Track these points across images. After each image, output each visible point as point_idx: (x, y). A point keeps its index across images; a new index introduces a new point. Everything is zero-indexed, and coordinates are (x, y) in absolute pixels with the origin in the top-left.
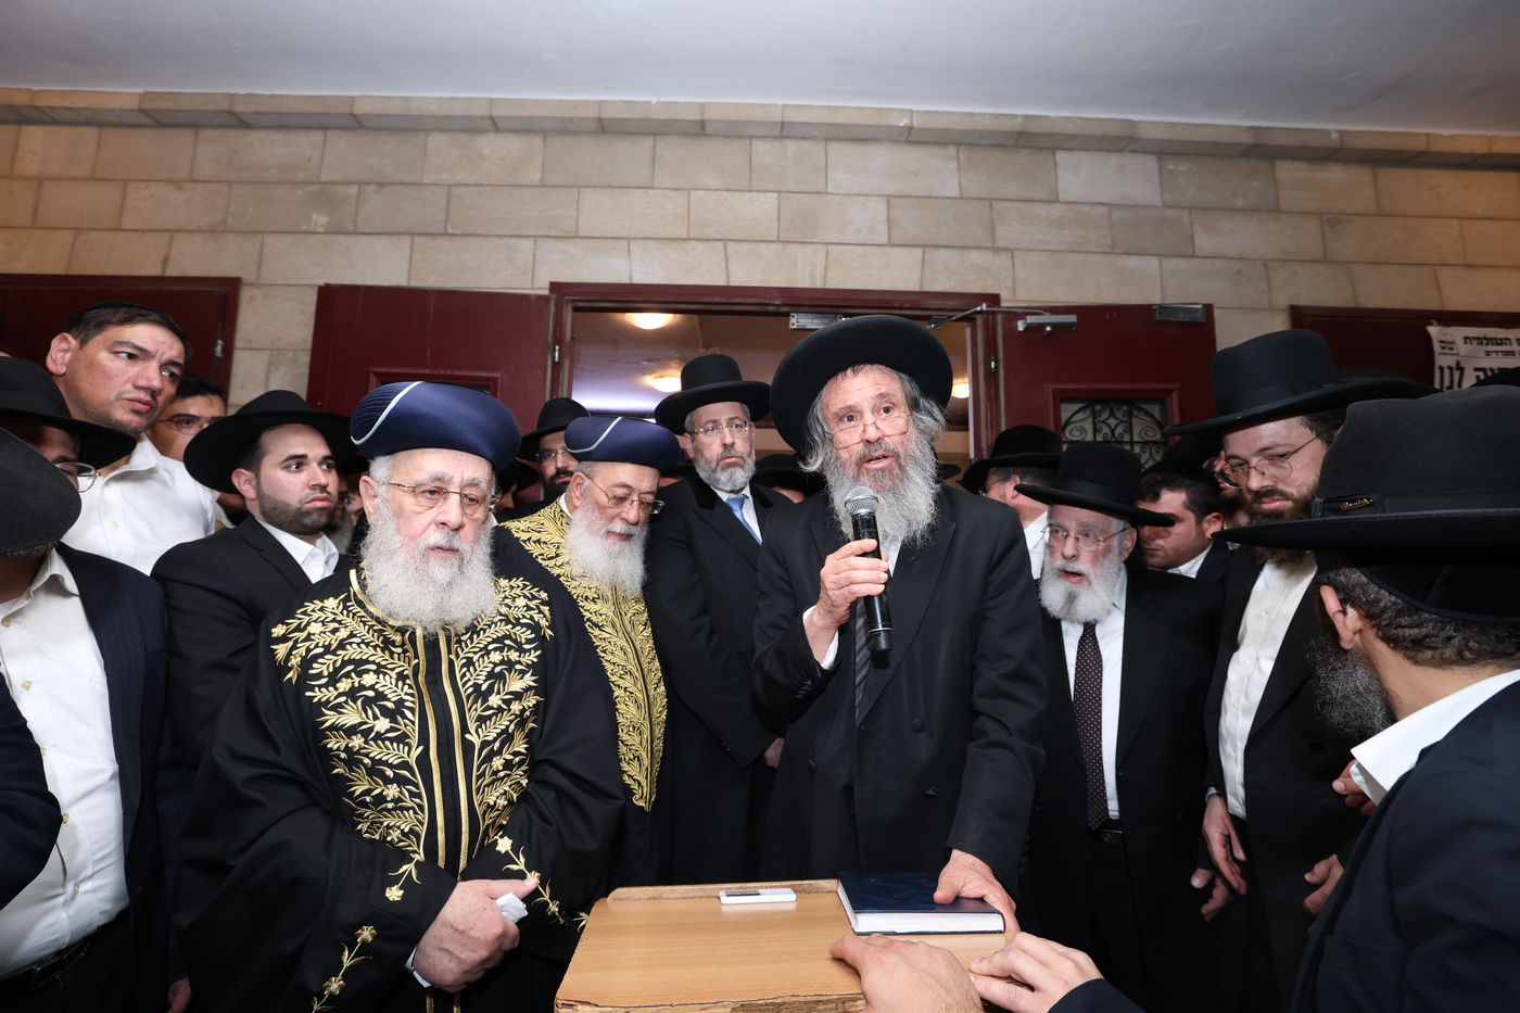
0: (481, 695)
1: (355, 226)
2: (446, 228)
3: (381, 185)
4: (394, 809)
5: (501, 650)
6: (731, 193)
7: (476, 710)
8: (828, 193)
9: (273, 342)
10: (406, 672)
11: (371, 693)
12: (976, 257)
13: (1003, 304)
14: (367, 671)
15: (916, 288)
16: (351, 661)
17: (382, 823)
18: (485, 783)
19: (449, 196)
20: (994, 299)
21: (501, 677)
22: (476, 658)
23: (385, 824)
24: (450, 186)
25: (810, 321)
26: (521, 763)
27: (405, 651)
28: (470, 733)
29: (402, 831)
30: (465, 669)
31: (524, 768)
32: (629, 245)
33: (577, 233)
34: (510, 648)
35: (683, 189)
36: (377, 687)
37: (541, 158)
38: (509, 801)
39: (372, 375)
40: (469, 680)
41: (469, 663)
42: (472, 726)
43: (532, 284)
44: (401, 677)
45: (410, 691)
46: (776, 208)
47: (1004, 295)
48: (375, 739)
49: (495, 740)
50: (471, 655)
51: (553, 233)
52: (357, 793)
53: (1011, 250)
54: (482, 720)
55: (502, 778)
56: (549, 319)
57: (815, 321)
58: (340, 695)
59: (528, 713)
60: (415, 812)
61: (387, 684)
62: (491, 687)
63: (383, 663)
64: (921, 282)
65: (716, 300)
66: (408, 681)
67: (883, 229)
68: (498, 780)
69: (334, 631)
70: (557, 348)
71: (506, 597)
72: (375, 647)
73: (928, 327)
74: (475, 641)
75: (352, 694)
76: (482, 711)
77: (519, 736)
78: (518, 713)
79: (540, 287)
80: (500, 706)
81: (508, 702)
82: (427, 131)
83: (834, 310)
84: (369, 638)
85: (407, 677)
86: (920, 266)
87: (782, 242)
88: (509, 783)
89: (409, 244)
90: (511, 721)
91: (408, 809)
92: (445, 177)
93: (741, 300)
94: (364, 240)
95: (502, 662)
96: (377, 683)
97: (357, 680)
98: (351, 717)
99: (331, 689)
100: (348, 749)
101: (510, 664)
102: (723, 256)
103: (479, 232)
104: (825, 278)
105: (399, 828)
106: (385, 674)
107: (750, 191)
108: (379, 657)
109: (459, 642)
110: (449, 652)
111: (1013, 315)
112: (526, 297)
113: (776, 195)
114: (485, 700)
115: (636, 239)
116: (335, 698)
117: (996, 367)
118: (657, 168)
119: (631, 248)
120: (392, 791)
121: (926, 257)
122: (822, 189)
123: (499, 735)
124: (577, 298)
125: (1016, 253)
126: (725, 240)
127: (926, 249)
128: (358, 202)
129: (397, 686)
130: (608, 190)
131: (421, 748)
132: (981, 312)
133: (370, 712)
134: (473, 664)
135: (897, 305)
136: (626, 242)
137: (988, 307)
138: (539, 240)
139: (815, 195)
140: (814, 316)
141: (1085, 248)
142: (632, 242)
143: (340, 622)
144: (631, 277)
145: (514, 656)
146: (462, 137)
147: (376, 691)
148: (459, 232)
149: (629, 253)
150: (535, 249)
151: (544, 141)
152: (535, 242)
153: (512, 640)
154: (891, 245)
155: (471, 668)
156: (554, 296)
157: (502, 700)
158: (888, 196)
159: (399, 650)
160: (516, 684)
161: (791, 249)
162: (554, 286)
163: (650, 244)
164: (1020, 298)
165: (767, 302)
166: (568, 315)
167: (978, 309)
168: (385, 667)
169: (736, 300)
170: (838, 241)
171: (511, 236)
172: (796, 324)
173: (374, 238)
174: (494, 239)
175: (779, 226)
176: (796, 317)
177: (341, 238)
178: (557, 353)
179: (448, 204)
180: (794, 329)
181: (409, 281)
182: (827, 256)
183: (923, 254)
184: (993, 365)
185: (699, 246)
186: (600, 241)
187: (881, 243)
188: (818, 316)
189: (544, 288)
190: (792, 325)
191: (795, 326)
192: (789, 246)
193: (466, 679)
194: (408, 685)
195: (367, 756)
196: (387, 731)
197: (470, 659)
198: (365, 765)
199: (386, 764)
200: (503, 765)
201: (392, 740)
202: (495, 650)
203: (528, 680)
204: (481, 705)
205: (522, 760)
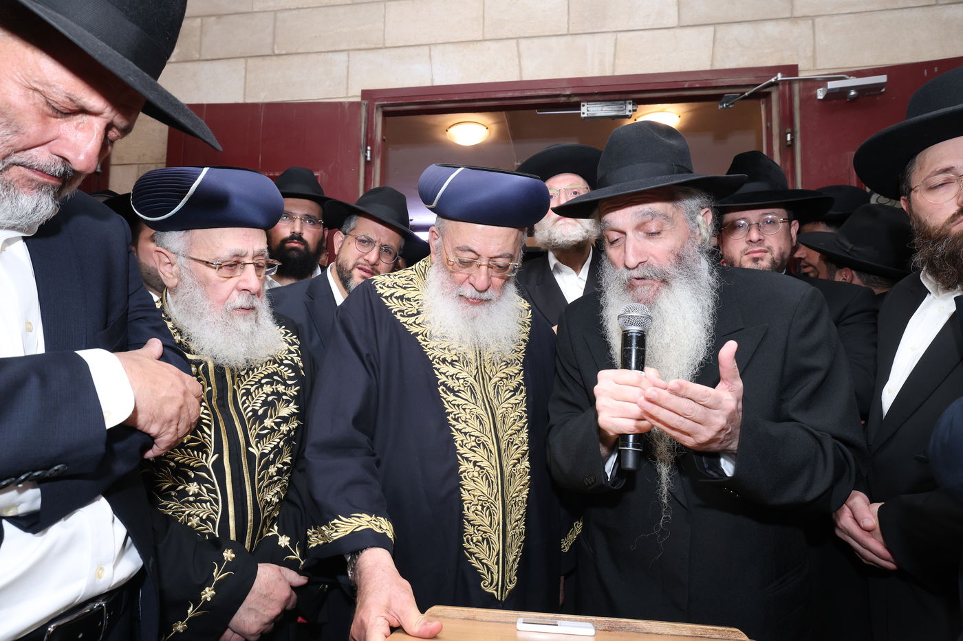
0: (258, 418)
1: (200, 55)
2: (273, 52)
3: (219, 16)
4: (195, 501)
5: (271, 384)
7: (255, 429)
9: (139, 157)
12: (770, 29)
13: (801, 74)
15: (706, 66)
17: (184, 512)
18: (265, 485)
19: (275, 20)
20: (791, 69)
21: (272, 405)
22: (253, 389)
23: (187, 512)
24: (276, 12)
25: (600, 109)
26: (288, 471)
27: (199, 380)
28: (252, 447)
29: (201, 518)
30: (245, 398)
31: (290, 475)
32: (430, 50)
33: (384, 43)
34: (278, 382)
38: (279, 499)
40: (249, 406)
41: (248, 393)
42: (253, 442)
43: (347, 94)
45: (206, 412)
47: (802, 65)
48: (179, 448)
49: (270, 452)
50: (249, 387)
51: (363, 46)
52: (164, 488)
53: (812, 18)
54: (260, 437)
55: (276, 482)
56: (361, 123)
57: (605, 108)
59: (293, 433)
60: (211, 505)
62: (265, 412)
64: (712, 61)
65: (510, 94)
66: (203, 404)
67: (673, 12)
68: (273, 483)
70: (369, 148)
73: (720, 107)
74: (251, 376)
76: (260, 430)
77: (286, 451)
78: (285, 433)
79: (352, 94)
80: (272, 427)
81: (278, 425)
83: (623, 96)
86: (712, 45)
87: (571, 35)
88: (280, 486)
89: (244, 66)
90: (281, 439)
91: (206, 502)
92: (271, 4)
93: (533, 94)
94: (207, 66)
95: (273, 393)
101: (278, 395)
102: (516, 54)
103: (299, 51)
104: (614, 65)
105: (198, 516)
109: (239, 376)
110: (234, 384)
112: (341, 103)
114: (262, 422)
115: (436, 44)
117: (792, 140)
119: (432, 53)
120: (193, 488)
121: (719, 35)
123: (273, 449)
124: (386, 102)
125: (817, 20)
126: (517, 38)
127: (717, 26)
128: (202, 32)
131: (216, 456)
132: (776, 84)
134: (251, 394)
135: (686, 86)
136: (427, 49)
137: (782, 77)
138: (351, 54)
140: (604, 103)
142: (433, 47)
144: (432, 80)
145: (281, 388)
148: (284, 52)
149: (430, 57)
150: (349, 61)
152: (349, 56)
153: (279, 376)
154: (681, 27)
156: (365, 102)
157: (274, 422)
160: (284, 412)
161: (581, 40)
162: (366, 94)
163: (447, 46)
164: (818, 68)
165: (558, 92)
166: (378, 119)
167: (773, 80)
169: (529, 94)
170: (626, 29)
171: (328, 52)
172: (586, 113)
173: (215, 63)
174: (315, 56)
175: (569, 20)
176: (586, 106)
177: (188, 66)
178: (369, 152)
179: (274, 28)
180: (585, 117)
181: (245, 98)
182: (616, 44)
183: (715, 31)
184: (789, 138)
185: (494, 46)
186: (407, 49)
187: (671, 26)
188: (608, 103)
189: (357, 96)
190: (584, 113)
191: (585, 115)
192: (578, 36)
193: (246, 405)
194: (205, 407)
195: (172, 460)
196: (189, 441)
197: (248, 390)
198: (170, 466)
199: (188, 466)
200: (276, 472)
201: (193, 449)
202: (267, 383)
203: (293, 408)
204: (259, 427)
205: (288, 468)
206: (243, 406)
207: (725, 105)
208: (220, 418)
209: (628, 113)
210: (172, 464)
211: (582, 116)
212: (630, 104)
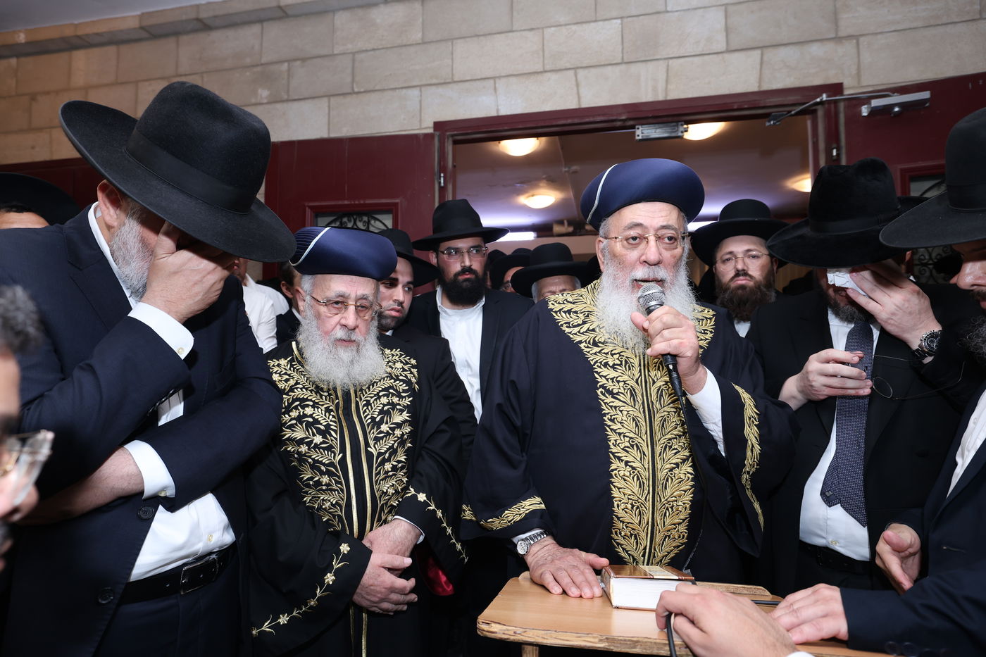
0: (376, 424)
1: (288, 96)
2: (353, 89)
3: (304, 60)
4: (327, 490)
5: (387, 396)
6: (579, 25)
7: (373, 433)
8: (668, 12)
10: (331, 408)
11: (311, 420)
12: (816, 50)
13: (847, 92)
14: (308, 406)
15: (753, 87)
16: (298, 399)
17: (319, 498)
18: (381, 478)
19: (354, 61)
20: (837, 88)
21: (388, 413)
22: (372, 401)
23: (321, 498)
24: (354, 54)
25: (653, 131)
26: (402, 468)
27: (330, 395)
28: (371, 448)
29: (332, 503)
30: (365, 408)
31: (404, 471)
32: (495, 83)
33: (452, 79)
34: (393, 395)
35: (538, 28)
36: (314, 415)
37: (421, 20)
38: (396, 490)
39: (307, 208)
40: (368, 414)
41: (368, 403)
42: (372, 443)
43: (420, 125)
44: (328, 410)
45: (333, 419)
46: (620, 33)
47: (847, 82)
48: (314, 448)
49: (386, 452)
50: (369, 399)
51: (434, 81)
52: (305, 478)
53: (855, 37)
54: (377, 439)
55: (391, 476)
56: (434, 151)
57: (658, 130)
58: (292, 419)
59: (406, 437)
60: (339, 493)
61: (319, 414)
62: (382, 419)
63: (316, 401)
64: (760, 82)
65: (569, 121)
66: (332, 413)
67: (721, 38)
68: (388, 477)
69: (287, 381)
70: (442, 175)
71: (389, 362)
72: (311, 391)
73: (767, 124)
74: (371, 390)
75: (300, 419)
76: (377, 434)
77: (400, 451)
78: (399, 436)
79: (426, 127)
80: (388, 431)
81: (393, 429)
82: (334, 11)
83: (675, 119)
84: (307, 385)
85: (332, 410)
86: (758, 67)
87: (625, 63)
88: (395, 480)
89: (327, 104)
90: (395, 441)
91: (335, 490)
92: (350, 47)
93: (592, 119)
94: (296, 105)
95: (389, 404)
96: (314, 413)
97: (302, 411)
98: (299, 434)
99: (287, 416)
100: (299, 453)
101: (393, 405)
102: (574, 83)
103: (377, 88)
104: (666, 88)
105: (329, 501)
106: (318, 408)
107: (596, 21)
108: (314, 397)
109: (361, 390)
110: (356, 397)
111: (857, 101)
112: (415, 136)
113: (619, 21)
114: (379, 427)
115: (500, 77)
116: (290, 421)
117: (838, 154)
118: (515, 14)
119: (497, 85)
120: (325, 479)
121: (765, 58)
122: (661, 8)
123: (388, 449)
124: (456, 132)
125: (862, 39)
126: (576, 69)
127: (765, 51)
128: (289, 75)
129: (325, 416)
130: (475, 39)
131: (341, 455)
132: (822, 103)
133: (311, 431)
134: (371, 405)
135: (735, 107)
136: (492, 81)
137: (828, 96)
138: (423, 89)
139: (655, 17)
140: (657, 126)
141: (944, 20)
142: (497, 80)
143: (289, 375)
144: (498, 110)
145: (396, 400)
146: (360, 12)
147: (313, 418)
148: (362, 90)
149: (495, 89)
150: (421, 96)
151: (423, 5)
152: (421, 91)
153: (394, 390)
154: (729, 51)
155: (369, 407)
156: (438, 133)
157: (389, 427)
158: (726, 5)
159: (326, 394)
160: (398, 418)
161: (634, 68)
162: (438, 125)
163: (511, 79)
164: (864, 85)
165: (614, 118)
166: (449, 148)
167: (818, 100)
168: (318, 403)
169: (587, 120)
170: (677, 55)
171: (402, 88)
172: (641, 135)
173: (302, 103)
174: (390, 92)
175: (623, 49)
176: (641, 129)
177: (279, 106)
178: (442, 179)
179: (353, 68)
180: (640, 140)
181: (329, 133)
182: (668, 70)
183: (762, 55)
184: (835, 153)
185: (554, 76)
186: (471, 83)
187: (719, 51)
188: (661, 125)
189: (429, 128)
190: (638, 136)
191: (640, 138)
192: (633, 65)
193: (366, 414)
194: (333, 416)
195: (310, 457)
196: (321, 443)
197: (369, 401)
198: (309, 463)
199: (321, 462)
200: (392, 468)
201: (324, 449)
202: (384, 395)
203: (405, 416)
204: (377, 430)
205: (402, 466)
206: (364, 413)
207: (772, 122)
208: (344, 424)
209: (680, 134)
210: (310, 460)
211: (637, 138)
212: (682, 125)
